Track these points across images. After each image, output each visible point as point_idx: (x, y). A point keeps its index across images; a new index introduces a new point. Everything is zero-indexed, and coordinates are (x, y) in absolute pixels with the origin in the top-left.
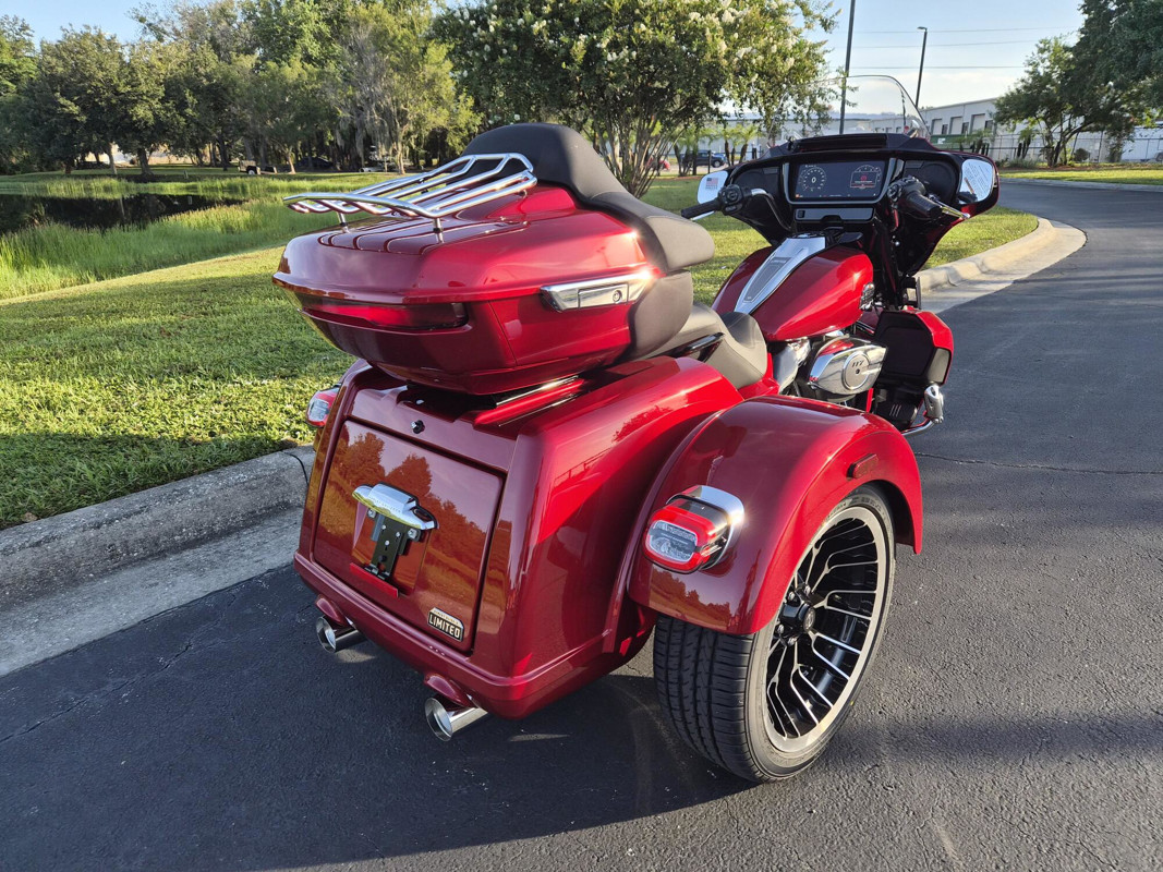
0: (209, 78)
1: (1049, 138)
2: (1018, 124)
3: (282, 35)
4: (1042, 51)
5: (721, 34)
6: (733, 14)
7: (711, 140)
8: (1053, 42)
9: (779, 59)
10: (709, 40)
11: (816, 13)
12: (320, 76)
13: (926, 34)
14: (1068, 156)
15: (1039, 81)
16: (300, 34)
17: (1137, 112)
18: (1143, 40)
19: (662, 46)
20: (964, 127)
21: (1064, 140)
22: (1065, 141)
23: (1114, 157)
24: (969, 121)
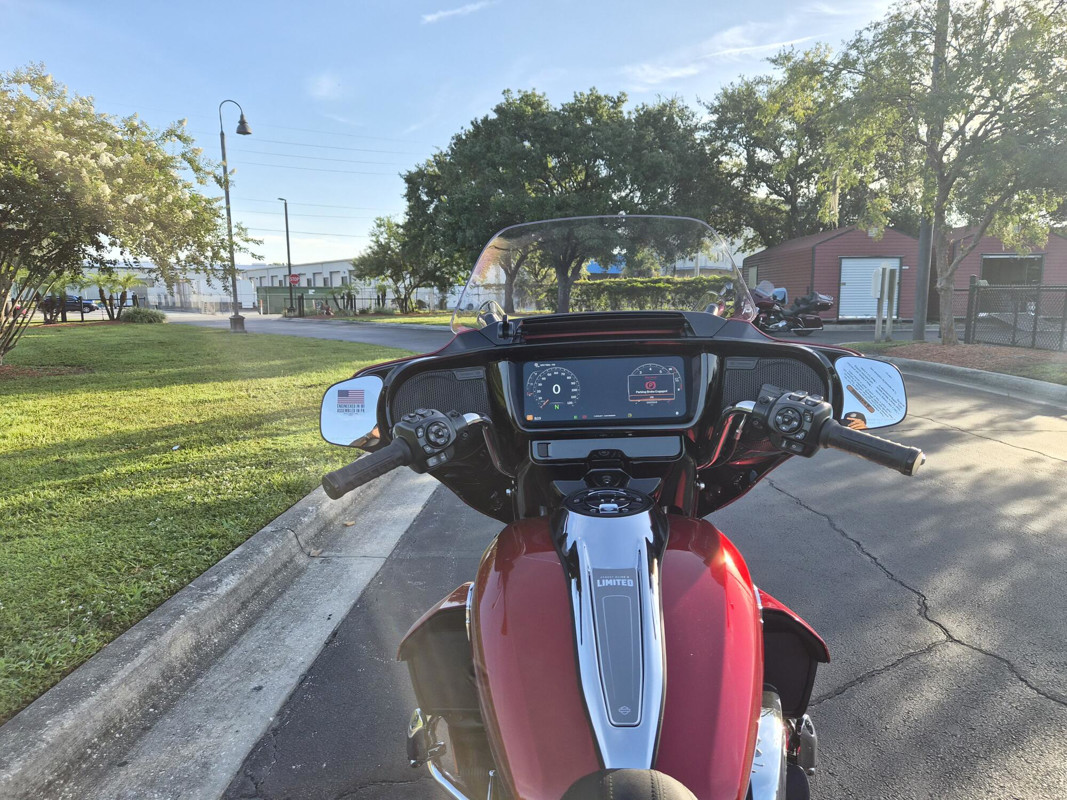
1: (397, 291)
2: (372, 280)
4: (379, 226)
5: (102, 176)
6: (112, 160)
7: (82, 287)
8: (386, 219)
9: (176, 210)
10: (87, 181)
11: (208, 169)
13: (286, 204)
14: (414, 305)
15: (383, 248)
17: (454, 274)
18: (456, 223)
19: (22, 182)
20: (325, 280)
21: (408, 294)
22: (410, 294)
23: (442, 305)
24: (328, 276)
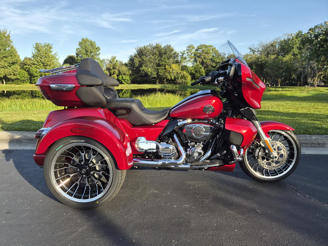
0: (261, 62)
3: (287, 49)
12: (294, 59)
16: (293, 48)
